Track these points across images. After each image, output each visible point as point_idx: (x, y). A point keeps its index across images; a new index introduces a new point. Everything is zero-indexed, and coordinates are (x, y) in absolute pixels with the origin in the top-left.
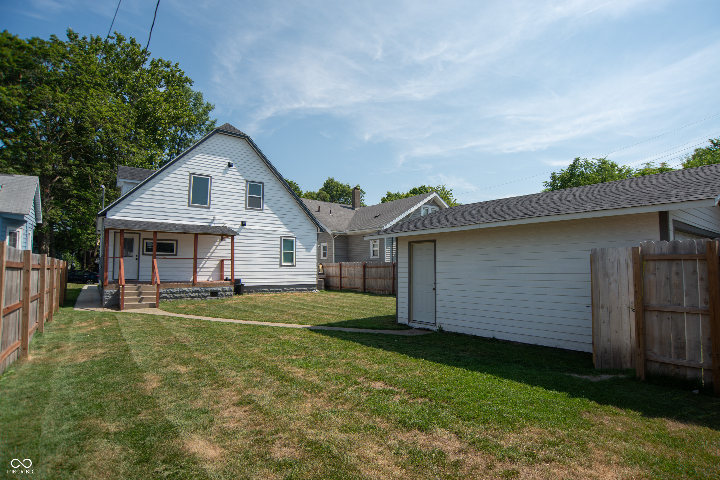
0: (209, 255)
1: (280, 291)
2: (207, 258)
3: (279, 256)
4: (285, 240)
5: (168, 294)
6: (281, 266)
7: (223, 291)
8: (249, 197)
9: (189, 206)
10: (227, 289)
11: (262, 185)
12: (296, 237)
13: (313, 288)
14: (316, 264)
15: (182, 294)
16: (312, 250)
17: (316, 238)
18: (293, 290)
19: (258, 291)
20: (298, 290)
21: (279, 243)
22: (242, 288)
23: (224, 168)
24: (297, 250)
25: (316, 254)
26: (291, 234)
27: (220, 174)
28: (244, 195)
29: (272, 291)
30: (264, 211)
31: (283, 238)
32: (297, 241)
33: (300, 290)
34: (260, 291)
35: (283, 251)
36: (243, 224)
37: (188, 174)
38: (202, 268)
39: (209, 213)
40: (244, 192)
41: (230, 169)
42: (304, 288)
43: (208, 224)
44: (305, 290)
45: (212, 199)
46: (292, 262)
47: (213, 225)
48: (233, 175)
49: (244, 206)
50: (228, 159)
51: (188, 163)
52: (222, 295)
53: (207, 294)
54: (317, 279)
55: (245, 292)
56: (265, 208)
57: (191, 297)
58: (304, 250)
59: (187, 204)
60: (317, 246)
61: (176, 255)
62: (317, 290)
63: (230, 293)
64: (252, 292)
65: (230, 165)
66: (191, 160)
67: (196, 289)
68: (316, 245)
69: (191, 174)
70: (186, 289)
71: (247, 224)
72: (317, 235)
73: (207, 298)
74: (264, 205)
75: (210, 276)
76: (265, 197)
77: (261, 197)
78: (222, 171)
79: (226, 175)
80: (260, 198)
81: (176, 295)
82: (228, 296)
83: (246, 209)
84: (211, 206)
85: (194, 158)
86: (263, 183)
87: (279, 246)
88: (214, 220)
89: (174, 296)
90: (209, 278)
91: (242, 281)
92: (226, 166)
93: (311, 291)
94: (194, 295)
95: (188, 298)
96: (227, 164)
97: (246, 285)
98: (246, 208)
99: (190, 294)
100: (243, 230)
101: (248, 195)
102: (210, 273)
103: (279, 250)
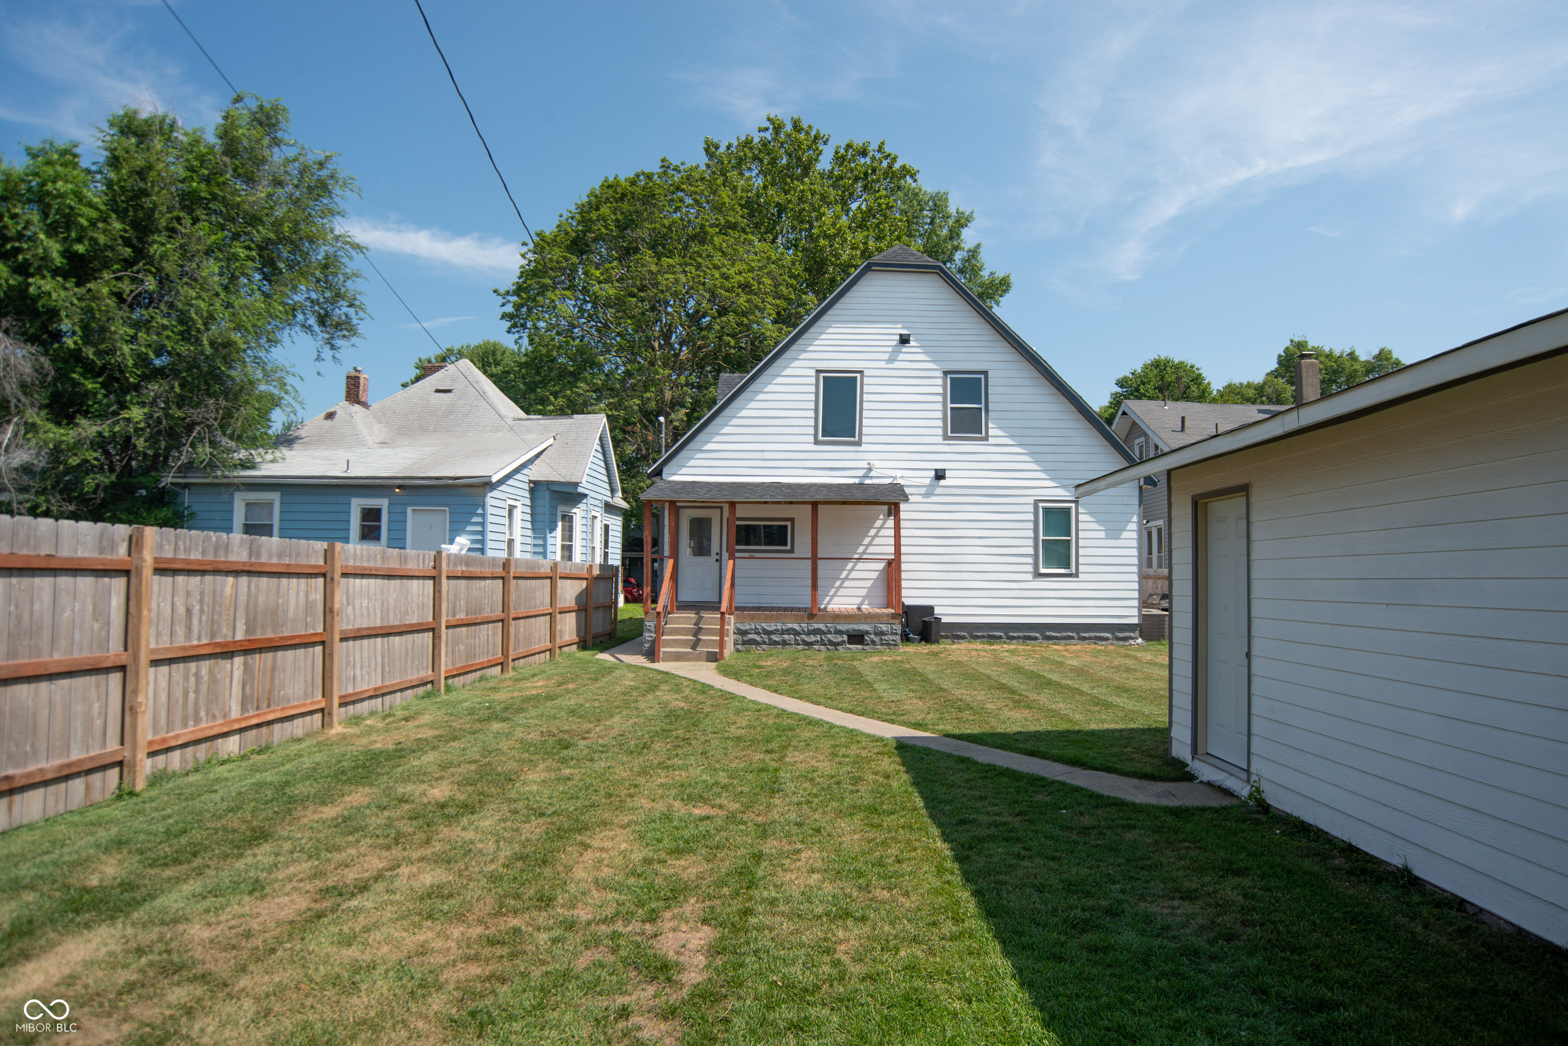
0: (861, 549)
1: (1035, 639)
2: (856, 556)
3: (1031, 551)
4: (1047, 511)
5: (759, 633)
6: (1038, 575)
7: (876, 634)
8: (952, 409)
9: (817, 442)
10: (884, 628)
11: (982, 377)
12: (1076, 502)
13: (1127, 634)
14: (1135, 569)
15: (786, 637)
16: (1125, 534)
17: (1137, 502)
18: (1072, 638)
19: (977, 637)
20: (1084, 639)
21: (1031, 517)
22: (934, 627)
23: (890, 349)
24: (1081, 534)
25: (1135, 543)
26: (1062, 494)
27: (883, 364)
28: (940, 406)
29: (1013, 638)
30: (991, 441)
31: (1041, 505)
32: (1081, 510)
33: (1090, 638)
34: (983, 637)
35: (1041, 537)
36: (940, 475)
37: (813, 373)
38: (846, 578)
39: (860, 456)
40: (940, 398)
41: (904, 350)
42: (1102, 634)
43: (857, 481)
44: (1107, 639)
45: (865, 422)
46: (1067, 565)
47: (868, 481)
48: (911, 361)
49: (940, 431)
50: (899, 326)
51: (811, 348)
52: (873, 642)
53: (839, 639)
54: (1140, 611)
55: (947, 637)
56: (991, 432)
57: (805, 643)
58: (1102, 534)
59: (812, 439)
60: (1139, 523)
61: (792, 551)
62: (1140, 641)
63: (891, 637)
64: (963, 638)
65: (904, 340)
66: (817, 342)
67: (816, 626)
68: (1135, 519)
69: (818, 372)
70: (796, 626)
71: (948, 474)
72: (1137, 493)
73: (840, 648)
74: (990, 425)
75: (865, 597)
76: (991, 406)
77: (983, 406)
78: (886, 356)
79: (896, 365)
80: (980, 409)
81: (774, 637)
82: (889, 644)
83: (944, 440)
84: (864, 439)
85: (823, 336)
86: (986, 373)
87: (1031, 525)
88: (870, 469)
89: (770, 639)
90: (862, 603)
91: (937, 611)
92: (894, 343)
93: (1121, 643)
94: (812, 638)
95: (799, 644)
96: (898, 338)
97: (945, 620)
98: (946, 437)
99: (803, 637)
100: (938, 491)
101: (950, 405)
102: (864, 592)
103: (1031, 534)
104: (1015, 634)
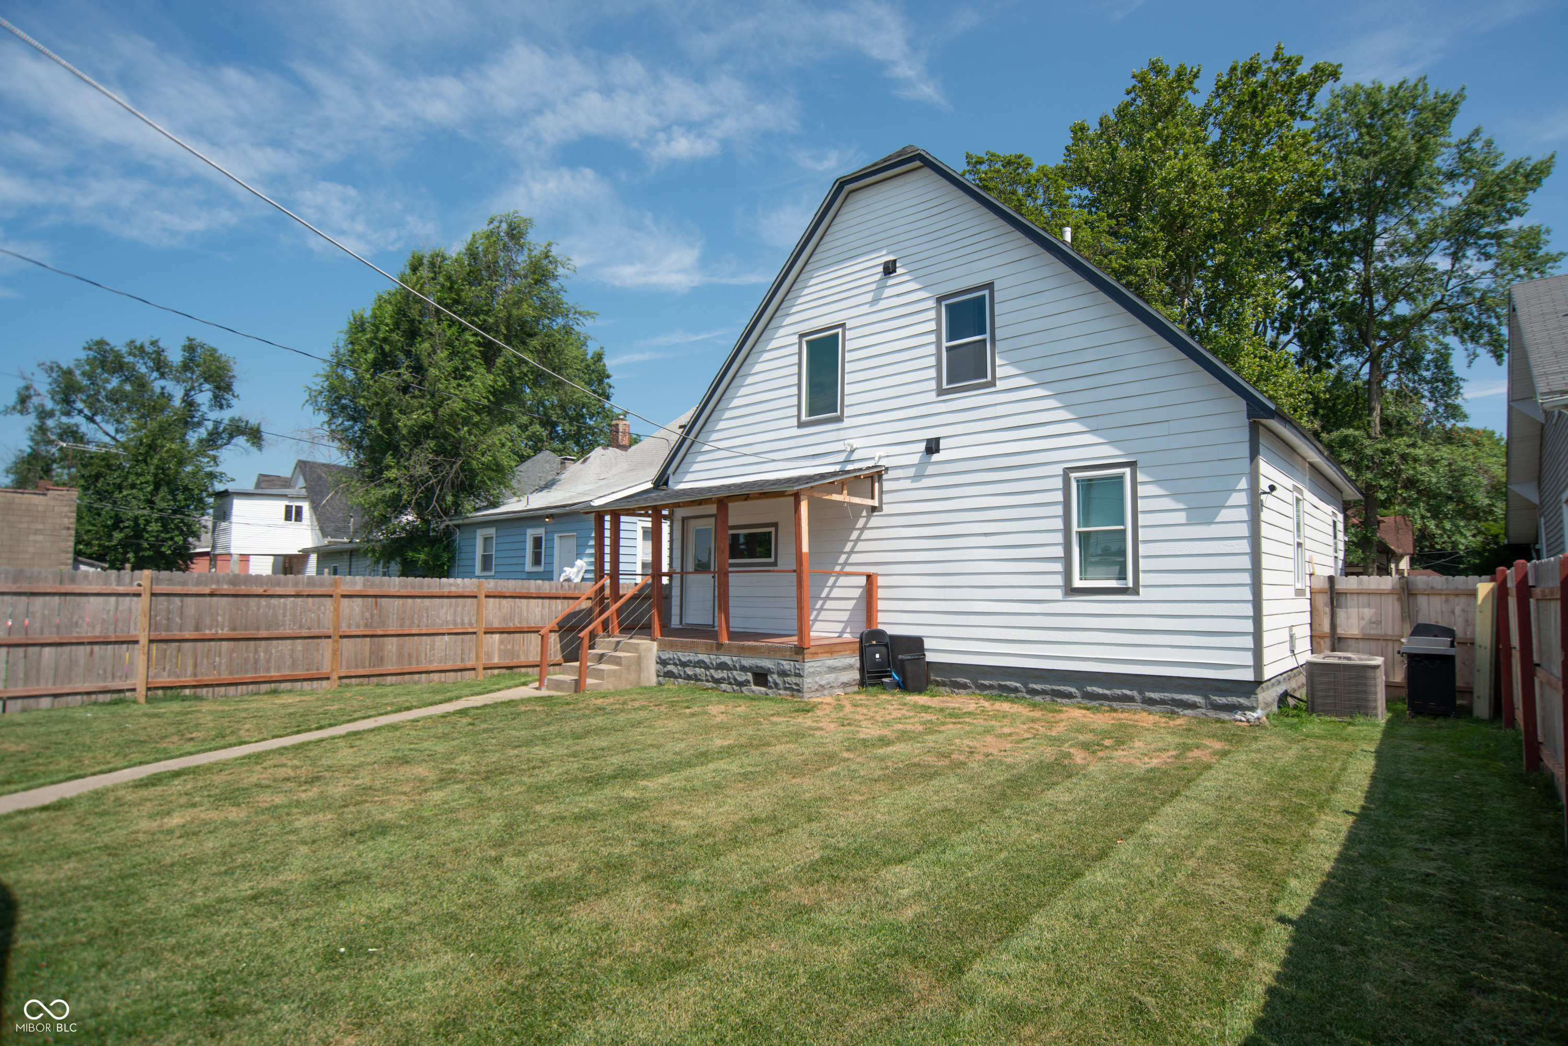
0: (843, 558)
2: (838, 568)
3: (1059, 552)
4: (1084, 484)
5: (677, 664)
6: (1070, 591)
7: (779, 674)
9: (800, 425)
10: (786, 666)
11: (987, 292)
12: (1132, 465)
13: (1234, 700)
16: (1221, 515)
17: (1247, 453)
18: (1131, 699)
20: (1152, 702)
21: (1059, 497)
23: (874, 287)
24: (1142, 520)
26: (1108, 452)
27: (866, 309)
28: (933, 349)
30: (1000, 385)
31: (1073, 475)
32: (1140, 477)
33: (1162, 702)
34: (991, 687)
35: (1075, 528)
36: (933, 447)
37: (796, 339)
38: (827, 598)
39: (842, 435)
40: (933, 338)
41: (890, 282)
42: (1185, 697)
43: (837, 468)
44: (1195, 705)
45: (847, 389)
46: (1122, 576)
47: (850, 467)
48: (898, 295)
49: (933, 385)
50: (884, 252)
51: (794, 309)
52: (776, 684)
53: (741, 677)
55: (938, 684)
56: (999, 372)
57: (714, 680)
58: (1181, 517)
59: (795, 422)
61: (775, 564)
62: (1259, 714)
63: (793, 679)
64: (965, 686)
65: (889, 269)
66: (803, 299)
67: (723, 659)
68: (1244, 484)
69: (802, 336)
70: (706, 658)
71: (943, 444)
72: (1247, 436)
73: (744, 689)
74: (998, 362)
75: (847, 623)
76: (999, 334)
77: (987, 336)
78: (870, 297)
79: (883, 304)
80: (984, 342)
81: (689, 671)
82: (791, 689)
83: (939, 395)
84: (846, 412)
85: (805, 291)
86: (991, 286)
87: (1059, 510)
88: (852, 451)
89: (685, 672)
90: (843, 632)
91: (929, 645)
92: (878, 277)
93: (1221, 714)
94: (719, 675)
95: (708, 681)
96: (881, 268)
98: (941, 392)
99: (712, 671)
100: (930, 470)
101: (945, 344)
102: (845, 616)
103: (1059, 524)
104: (1038, 687)
